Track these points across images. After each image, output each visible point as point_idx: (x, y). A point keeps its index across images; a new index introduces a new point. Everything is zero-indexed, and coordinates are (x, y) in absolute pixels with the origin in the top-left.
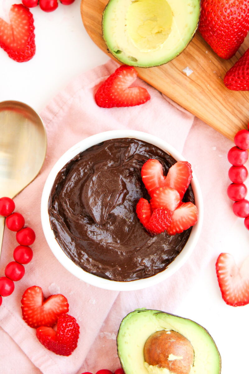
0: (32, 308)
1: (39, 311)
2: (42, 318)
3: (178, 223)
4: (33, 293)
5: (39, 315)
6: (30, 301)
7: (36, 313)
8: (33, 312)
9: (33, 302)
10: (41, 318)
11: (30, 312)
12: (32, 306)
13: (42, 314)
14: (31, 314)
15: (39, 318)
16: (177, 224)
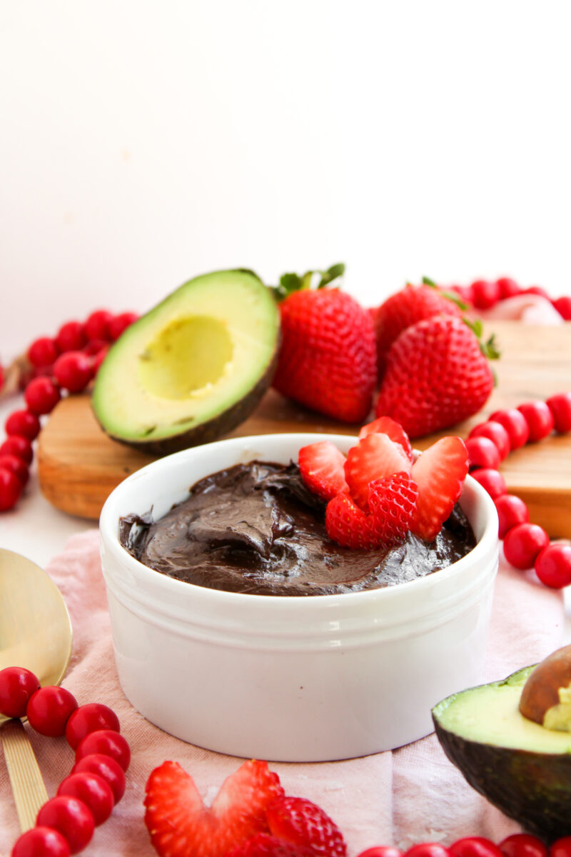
0: (181, 829)
1: (206, 828)
2: (222, 843)
3: (433, 493)
4: (168, 780)
5: (209, 840)
6: (167, 808)
7: (198, 837)
8: (190, 840)
9: (177, 810)
10: (218, 847)
11: (182, 842)
12: (179, 824)
13: (218, 832)
14: (186, 846)
15: (214, 846)
16: (431, 498)
